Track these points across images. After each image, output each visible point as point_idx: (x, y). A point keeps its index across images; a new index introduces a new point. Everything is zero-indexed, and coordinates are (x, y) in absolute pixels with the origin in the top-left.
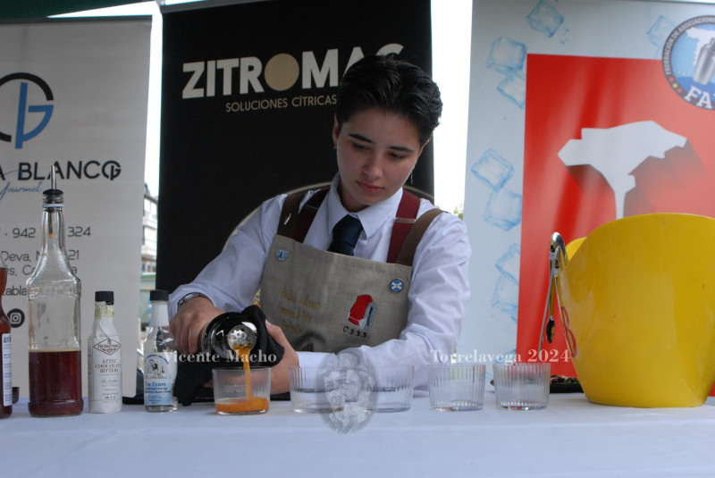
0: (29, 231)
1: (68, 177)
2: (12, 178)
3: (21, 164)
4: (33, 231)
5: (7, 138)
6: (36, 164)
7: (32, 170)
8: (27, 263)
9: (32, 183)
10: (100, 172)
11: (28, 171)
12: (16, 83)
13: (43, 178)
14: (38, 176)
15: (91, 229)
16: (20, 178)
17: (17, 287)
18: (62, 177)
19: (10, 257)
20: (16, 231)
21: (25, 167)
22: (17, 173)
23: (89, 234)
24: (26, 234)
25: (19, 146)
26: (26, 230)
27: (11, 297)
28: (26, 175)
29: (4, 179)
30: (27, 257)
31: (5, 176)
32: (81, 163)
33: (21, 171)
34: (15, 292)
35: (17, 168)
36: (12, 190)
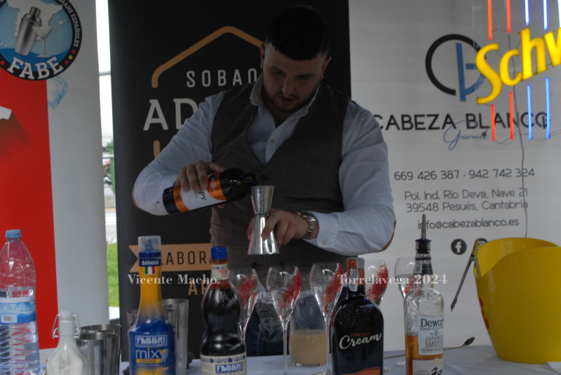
0: (482, 173)
1: (509, 126)
2: (462, 126)
3: (467, 115)
4: (485, 172)
5: (452, 92)
6: (480, 115)
7: (477, 120)
8: (485, 199)
9: (478, 131)
10: (535, 122)
11: (474, 120)
12: (453, 43)
13: (488, 127)
14: (483, 125)
15: (534, 170)
16: (468, 127)
17: (479, 219)
18: (504, 126)
19: (471, 195)
20: (472, 173)
21: (471, 118)
22: (465, 123)
23: (533, 174)
24: (479, 175)
25: (463, 99)
26: (480, 171)
27: (476, 228)
28: (472, 124)
29: (455, 128)
30: (484, 195)
31: (456, 126)
32: (518, 114)
33: (468, 121)
34: (479, 224)
35: (465, 118)
36: (464, 138)
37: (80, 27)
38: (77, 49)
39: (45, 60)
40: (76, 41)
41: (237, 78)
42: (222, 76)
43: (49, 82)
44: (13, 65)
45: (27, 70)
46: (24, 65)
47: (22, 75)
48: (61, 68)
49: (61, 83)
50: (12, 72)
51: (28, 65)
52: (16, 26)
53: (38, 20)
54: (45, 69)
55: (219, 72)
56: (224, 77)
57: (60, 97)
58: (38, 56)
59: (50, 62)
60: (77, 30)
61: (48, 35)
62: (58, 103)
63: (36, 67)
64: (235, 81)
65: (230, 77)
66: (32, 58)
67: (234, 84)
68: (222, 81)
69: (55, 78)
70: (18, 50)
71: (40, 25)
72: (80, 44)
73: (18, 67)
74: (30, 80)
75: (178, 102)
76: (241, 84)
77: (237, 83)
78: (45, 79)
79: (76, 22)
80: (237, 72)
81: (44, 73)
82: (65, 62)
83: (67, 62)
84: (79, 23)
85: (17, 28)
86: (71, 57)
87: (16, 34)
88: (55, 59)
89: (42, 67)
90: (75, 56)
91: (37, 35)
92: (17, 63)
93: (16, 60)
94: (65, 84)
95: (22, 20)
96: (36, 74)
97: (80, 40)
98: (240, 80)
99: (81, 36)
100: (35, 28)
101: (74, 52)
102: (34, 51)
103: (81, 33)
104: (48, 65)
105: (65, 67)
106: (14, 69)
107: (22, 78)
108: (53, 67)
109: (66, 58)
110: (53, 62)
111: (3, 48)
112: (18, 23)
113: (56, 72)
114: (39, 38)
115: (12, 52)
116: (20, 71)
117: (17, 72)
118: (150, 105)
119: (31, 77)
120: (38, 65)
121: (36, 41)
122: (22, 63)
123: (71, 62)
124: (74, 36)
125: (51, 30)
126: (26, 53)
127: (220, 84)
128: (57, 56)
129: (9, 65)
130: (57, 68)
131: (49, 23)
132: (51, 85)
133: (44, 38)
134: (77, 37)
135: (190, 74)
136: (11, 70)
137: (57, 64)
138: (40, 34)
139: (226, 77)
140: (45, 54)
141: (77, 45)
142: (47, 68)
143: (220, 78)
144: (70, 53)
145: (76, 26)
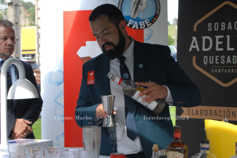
37: (160, 5)
38: (158, 15)
39: (143, 20)
40: (157, 11)
41: (230, 26)
42: (223, 25)
43: (145, 30)
44: (130, 23)
45: (136, 25)
46: (134, 23)
47: (133, 27)
48: (151, 24)
49: (150, 30)
50: (129, 26)
51: (136, 23)
52: (131, 6)
53: (141, 3)
54: (143, 24)
55: (222, 23)
56: (224, 26)
57: (150, 37)
58: (141, 19)
59: (145, 21)
60: (158, 7)
61: (145, 9)
62: (149, 39)
63: (139, 24)
64: (229, 27)
65: (227, 26)
66: (138, 20)
67: (228, 29)
68: (223, 28)
69: (148, 28)
70: (132, 16)
71: (142, 5)
72: (159, 13)
73: (132, 24)
74: (137, 29)
75: (204, 38)
76: (231, 29)
77: (230, 29)
78: (143, 29)
79: (158, 3)
80: (230, 23)
81: (143, 26)
82: (152, 21)
83: (153, 21)
84: (159, 3)
85: (132, 7)
86: (155, 19)
87: (131, 9)
88: (148, 20)
89: (142, 23)
90: (157, 18)
91: (140, 9)
92: (131, 22)
93: (131, 21)
94: (152, 30)
95: (134, 3)
96: (139, 27)
97: (159, 11)
98: (231, 27)
99: (160, 9)
100: (140, 6)
101: (156, 16)
102: (139, 16)
103: (160, 8)
104: (145, 22)
105: (152, 23)
106: (130, 25)
107: (133, 28)
108: (147, 23)
109: (153, 19)
110: (147, 21)
111: (126, 15)
112: (132, 4)
113: (148, 25)
114: (141, 11)
115: (129, 17)
116: (132, 25)
117: (131, 26)
118: (192, 39)
119: (137, 28)
120: (140, 23)
121: (140, 12)
122: (133, 22)
123: (155, 21)
124: (157, 9)
125: (147, 7)
126: (135, 17)
127: (222, 29)
128: (149, 19)
129: (127, 23)
130: (149, 24)
131: (146, 4)
132: (146, 32)
133: (143, 11)
134: (158, 9)
135: (210, 24)
136: (128, 25)
137: (149, 22)
138: (142, 9)
139: (225, 26)
140: (143, 18)
141: (158, 13)
142: (144, 24)
143: (222, 26)
144: (155, 17)
145: (158, 5)
